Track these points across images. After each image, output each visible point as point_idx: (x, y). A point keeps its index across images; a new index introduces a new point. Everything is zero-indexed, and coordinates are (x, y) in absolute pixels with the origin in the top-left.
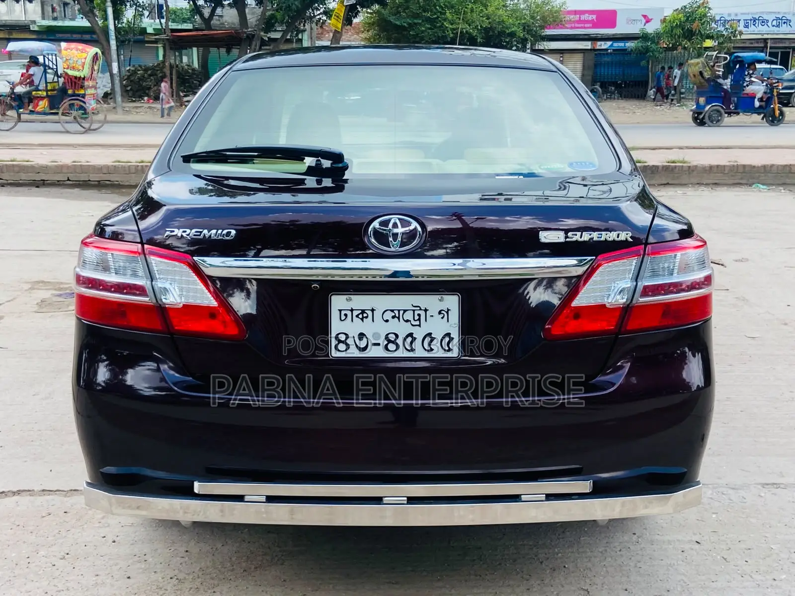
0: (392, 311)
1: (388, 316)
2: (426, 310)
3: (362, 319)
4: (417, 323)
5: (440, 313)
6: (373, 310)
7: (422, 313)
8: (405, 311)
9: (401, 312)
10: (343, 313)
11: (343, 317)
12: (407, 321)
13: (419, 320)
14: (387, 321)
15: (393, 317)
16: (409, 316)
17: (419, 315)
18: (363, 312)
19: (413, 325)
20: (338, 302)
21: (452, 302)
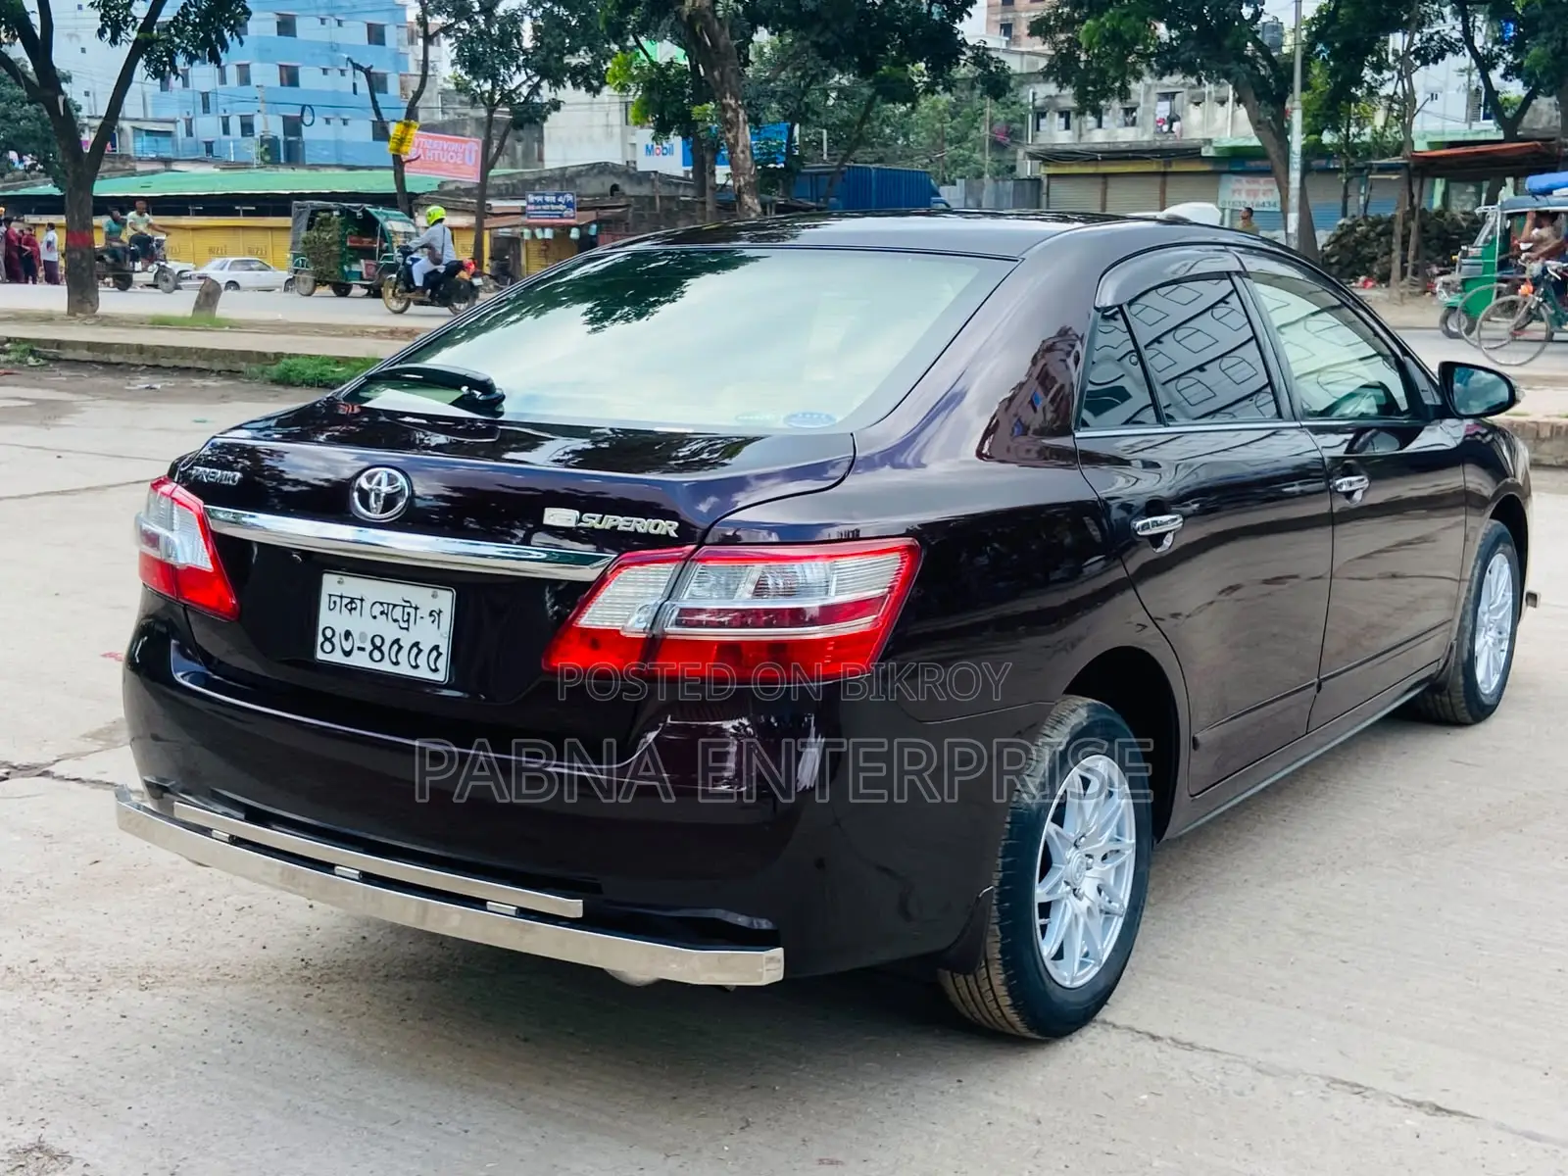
0: (382, 604)
1: (378, 609)
2: (416, 608)
3: (350, 610)
4: (405, 625)
5: (431, 615)
6: (362, 600)
7: (412, 611)
8: (395, 606)
9: (391, 607)
10: (333, 599)
11: (332, 606)
12: (395, 621)
13: (408, 621)
14: (375, 617)
15: (382, 613)
16: (398, 613)
17: (409, 614)
18: (352, 601)
19: (401, 628)
20: (331, 584)
21: (445, 600)
